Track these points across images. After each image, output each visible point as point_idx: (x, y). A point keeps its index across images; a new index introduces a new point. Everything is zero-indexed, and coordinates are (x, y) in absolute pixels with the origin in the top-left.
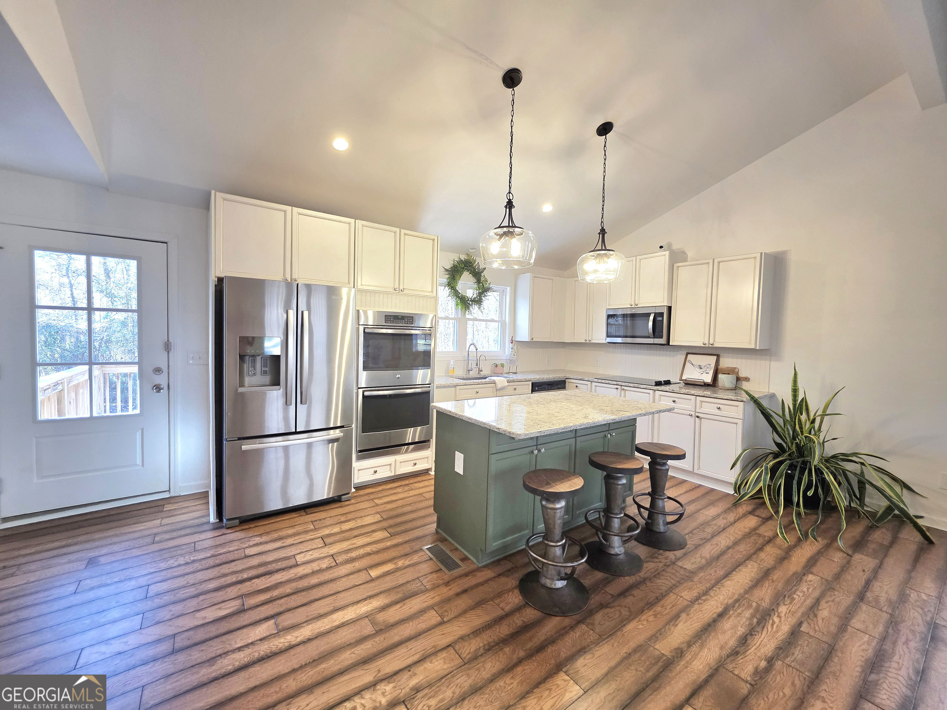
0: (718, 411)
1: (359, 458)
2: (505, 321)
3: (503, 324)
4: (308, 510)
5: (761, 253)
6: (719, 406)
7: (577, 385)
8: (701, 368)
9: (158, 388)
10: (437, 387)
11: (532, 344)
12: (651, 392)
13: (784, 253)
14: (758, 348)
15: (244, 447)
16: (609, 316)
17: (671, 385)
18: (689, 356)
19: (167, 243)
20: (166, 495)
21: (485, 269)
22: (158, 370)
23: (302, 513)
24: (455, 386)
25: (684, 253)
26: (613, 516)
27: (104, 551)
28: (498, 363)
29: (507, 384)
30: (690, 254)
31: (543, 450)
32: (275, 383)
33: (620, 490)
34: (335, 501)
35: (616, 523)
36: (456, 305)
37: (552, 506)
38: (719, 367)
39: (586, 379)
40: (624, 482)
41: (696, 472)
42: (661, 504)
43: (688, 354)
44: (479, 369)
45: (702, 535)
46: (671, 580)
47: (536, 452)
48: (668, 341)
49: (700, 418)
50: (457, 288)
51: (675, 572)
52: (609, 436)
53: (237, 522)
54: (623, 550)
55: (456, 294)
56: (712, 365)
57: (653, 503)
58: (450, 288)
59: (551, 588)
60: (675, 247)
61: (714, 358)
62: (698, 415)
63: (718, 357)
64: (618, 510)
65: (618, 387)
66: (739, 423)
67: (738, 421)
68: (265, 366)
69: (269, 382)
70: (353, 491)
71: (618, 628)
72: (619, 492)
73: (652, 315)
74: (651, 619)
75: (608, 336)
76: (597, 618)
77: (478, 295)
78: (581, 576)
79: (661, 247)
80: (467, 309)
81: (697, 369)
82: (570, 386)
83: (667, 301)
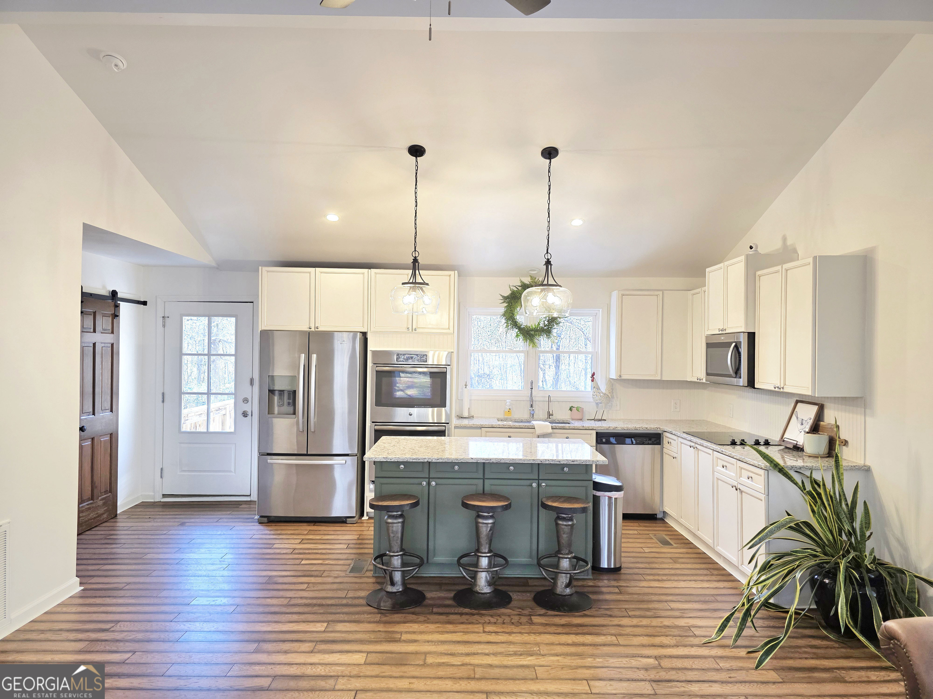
0: (749, 481)
2: (597, 353)
3: (593, 355)
4: (317, 524)
5: (815, 258)
6: (750, 474)
7: (670, 440)
8: (802, 424)
9: (245, 414)
10: (456, 428)
12: (710, 452)
13: (872, 250)
14: (816, 396)
15: (269, 461)
16: (709, 345)
18: (798, 405)
19: (253, 302)
20: (248, 499)
23: (312, 524)
24: (482, 428)
25: (795, 251)
26: (480, 554)
28: (576, 405)
31: (433, 483)
32: (294, 413)
33: (484, 529)
34: (341, 521)
35: (484, 562)
36: (517, 336)
37: (390, 521)
38: (822, 423)
39: (674, 432)
40: (490, 521)
41: (740, 567)
42: (565, 564)
43: (797, 402)
44: (549, 412)
45: (616, 613)
46: (500, 620)
47: (424, 483)
48: (751, 383)
49: (742, 492)
50: (521, 318)
51: (515, 619)
52: (534, 485)
53: (265, 520)
54: (487, 590)
55: (515, 324)
56: (812, 420)
57: (558, 562)
58: (507, 319)
59: (388, 592)
60: (789, 243)
61: (815, 408)
62: (739, 486)
63: (821, 408)
64: (485, 548)
65: (692, 444)
66: (763, 500)
67: (763, 497)
68: (289, 399)
69: (292, 411)
70: (365, 517)
71: (399, 623)
72: (484, 530)
73: (734, 344)
74: (432, 627)
75: (708, 374)
76: (396, 615)
77: (546, 323)
78: (432, 599)
79: (751, 248)
80: (532, 341)
81: (799, 425)
82: (665, 441)
83: (747, 324)
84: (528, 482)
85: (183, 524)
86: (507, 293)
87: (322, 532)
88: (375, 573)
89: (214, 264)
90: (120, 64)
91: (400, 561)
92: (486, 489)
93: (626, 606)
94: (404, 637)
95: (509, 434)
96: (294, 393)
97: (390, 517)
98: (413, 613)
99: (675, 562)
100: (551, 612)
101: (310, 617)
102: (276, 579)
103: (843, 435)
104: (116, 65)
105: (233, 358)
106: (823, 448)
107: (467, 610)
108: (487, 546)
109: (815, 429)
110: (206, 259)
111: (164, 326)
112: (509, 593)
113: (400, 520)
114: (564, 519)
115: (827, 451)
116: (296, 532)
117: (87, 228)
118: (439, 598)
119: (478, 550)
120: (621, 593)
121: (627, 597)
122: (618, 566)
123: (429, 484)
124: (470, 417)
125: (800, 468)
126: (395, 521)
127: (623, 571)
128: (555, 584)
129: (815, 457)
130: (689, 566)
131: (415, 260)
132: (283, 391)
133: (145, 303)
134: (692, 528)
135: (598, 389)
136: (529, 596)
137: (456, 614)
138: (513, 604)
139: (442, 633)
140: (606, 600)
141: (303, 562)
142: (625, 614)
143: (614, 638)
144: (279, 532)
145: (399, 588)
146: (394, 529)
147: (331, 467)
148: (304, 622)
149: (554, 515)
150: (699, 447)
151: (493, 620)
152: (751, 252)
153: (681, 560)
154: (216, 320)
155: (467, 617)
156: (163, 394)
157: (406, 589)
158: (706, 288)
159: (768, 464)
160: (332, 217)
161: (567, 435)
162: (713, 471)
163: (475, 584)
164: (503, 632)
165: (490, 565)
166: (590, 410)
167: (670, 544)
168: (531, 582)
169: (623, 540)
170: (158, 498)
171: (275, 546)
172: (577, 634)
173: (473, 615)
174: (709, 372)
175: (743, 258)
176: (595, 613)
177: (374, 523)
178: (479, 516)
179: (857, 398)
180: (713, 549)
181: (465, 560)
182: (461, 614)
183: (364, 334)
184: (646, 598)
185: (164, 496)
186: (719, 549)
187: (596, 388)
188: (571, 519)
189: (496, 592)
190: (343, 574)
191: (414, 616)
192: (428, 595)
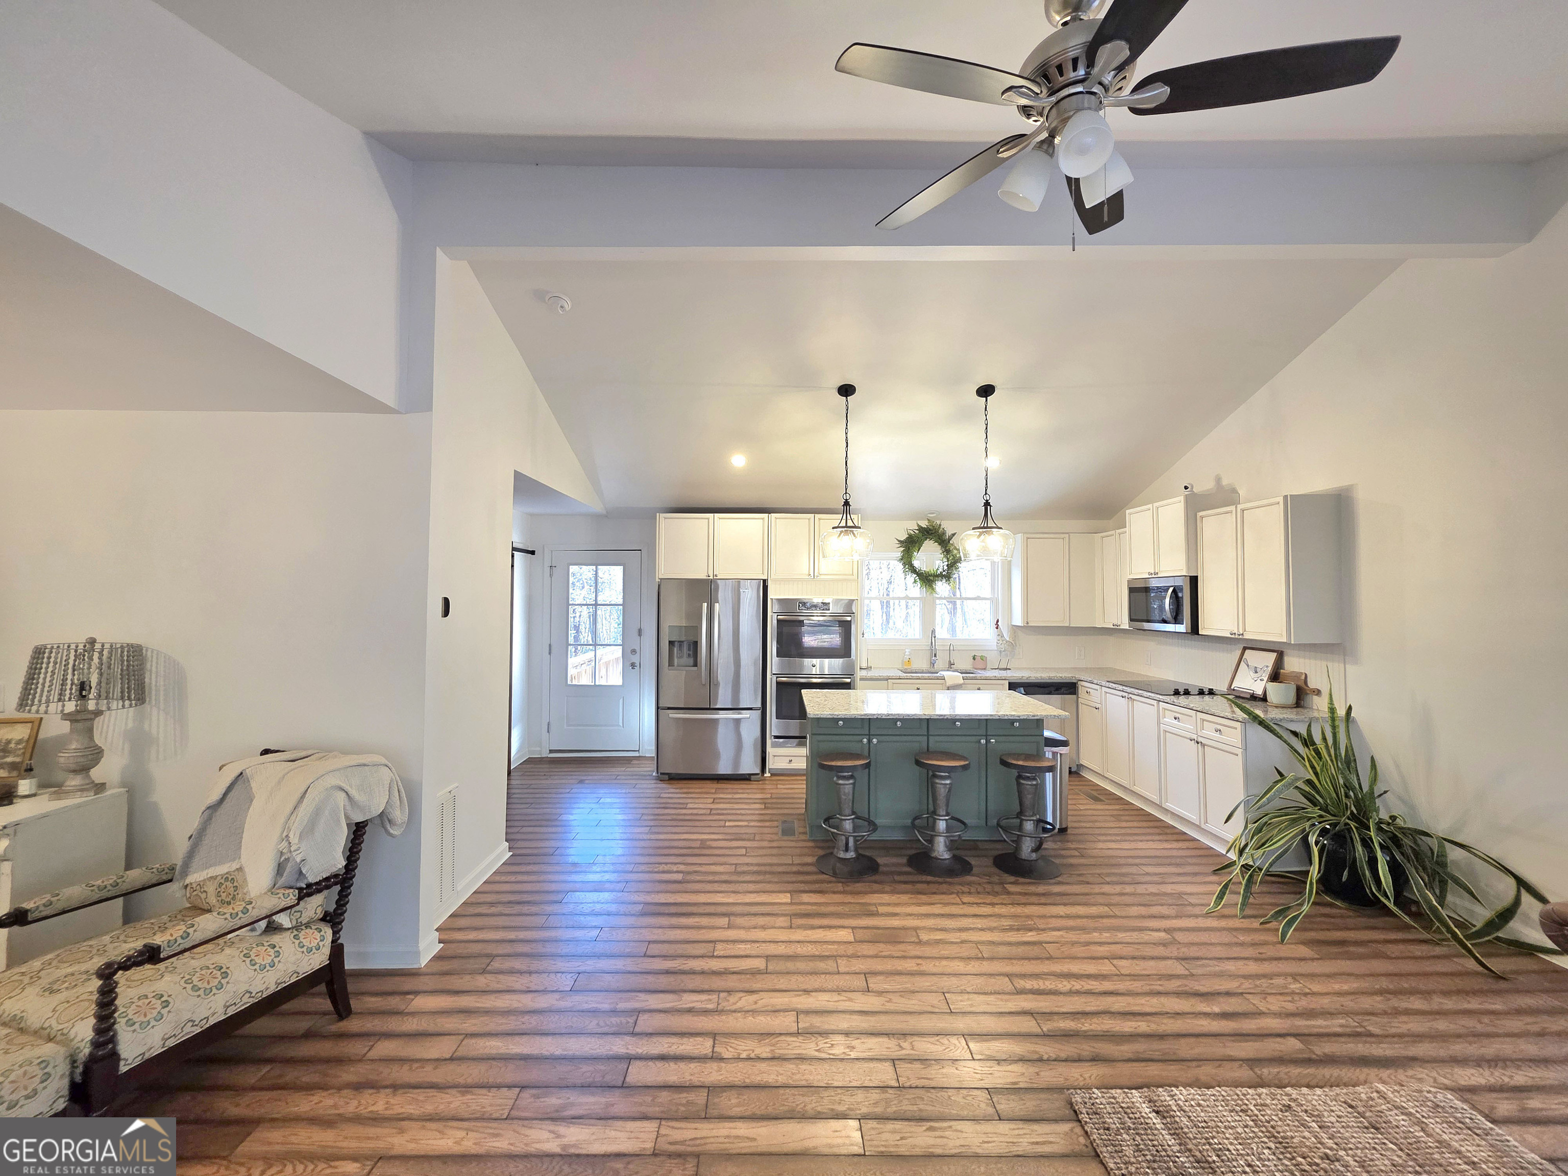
0: (1217, 735)
1: (774, 745)
2: (997, 599)
3: (994, 601)
5: (1286, 497)
6: (1219, 727)
7: (1089, 690)
8: (1256, 672)
9: (633, 665)
10: (861, 679)
11: (1027, 628)
12: (1155, 703)
13: (1349, 489)
15: (670, 715)
16: (1132, 590)
17: (1215, 697)
18: (1247, 652)
19: (641, 551)
20: (636, 754)
21: (954, 535)
22: (634, 651)
23: (715, 782)
24: (887, 680)
25: (1234, 491)
26: (936, 817)
27: (590, 777)
28: (978, 654)
29: (962, 681)
30: (1242, 492)
31: (875, 741)
32: (695, 665)
33: (942, 790)
34: (746, 778)
35: (942, 825)
36: (915, 582)
37: (841, 782)
38: (1282, 671)
39: (1095, 682)
40: (948, 782)
41: (1203, 826)
42: (1029, 826)
43: (1245, 649)
44: (950, 661)
45: (1091, 879)
46: (973, 890)
47: (865, 740)
48: (1195, 629)
49: (1203, 745)
50: (916, 563)
51: (988, 888)
52: (983, 741)
53: (666, 777)
54: (946, 856)
55: (913, 570)
56: (1270, 669)
57: (1021, 825)
58: (904, 564)
59: (840, 858)
60: (1225, 482)
61: (1273, 656)
62: (1200, 739)
63: (1280, 655)
64: (942, 812)
65: (1124, 694)
66: (1240, 755)
67: (1239, 752)
68: (689, 650)
69: (692, 664)
70: (767, 775)
71: (866, 893)
72: (942, 792)
73: (1171, 590)
74: (904, 898)
75: (1131, 620)
76: (858, 885)
77: (946, 568)
78: (886, 865)
79: (1186, 488)
80: (931, 586)
81: (1252, 673)
82: (1081, 691)
83: (1188, 568)
84: (974, 739)
85: (581, 782)
86: (903, 537)
87: (729, 791)
88: (811, 836)
89: (604, 512)
90: (566, 305)
91: (851, 825)
92: (930, 745)
93: (1098, 871)
94: (881, 909)
95: (918, 686)
96: (695, 645)
97: (840, 778)
98: (876, 882)
99: (1120, 821)
100: (1021, 880)
101: (768, 887)
102: (708, 843)
103: (1312, 684)
104: (562, 307)
105: (621, 607)
106: (1291, 698)
107: (929, 878)
108: (944, 808)
109: (1275, 677)
110: (597, 507)
111: (551, 575)
112: (966, 858)
113: (851, 781)
114: (1028, 778)
115: (1295, 701)
116: (703, 790)
117: (519, 477)
118: (894, 865)
119: (934, 812)
120: (1082, 856)
121: (1092, 861)
122: (1064, 826)
123: (869, 741)
124: (868, 668)
125: (1281, 720)
126: (847, 782)
127: (1069, 831)
128: (1018, 848)
129: (1283, 707)
130: (1135, 824)
131: (847, 503)
132: (682, 642)
133: (533, 553)
134: (1125, 783)
135: (1002, 636)
136: (989, 861)
137: (922, 882)
138: (975, 870)
139: (919, 905)
140: (1072, 865)
141: (727, 824)
142: (1100, 880)
143: (1106, 908)
144: (685, 790)
145: (851, 854)
146: (846, 791)
147: (716, 721)
148: (764, 892)
149: (1015, 773)
150: (1133, 697)
151: (966, 889)
152: (1187, 492)
153: (1123, 818)
154: (602, 569)
155: (936, 886)
156: (550, 645)
157: (859, 856)
158: (1127, 529)
159: (1245, 716)
160: (738, 461)
161: (978, 686)
162: (1159, 723)
163: (932, 849)
164: (984, 903)
165: (949, 829)
166: (993, 659)
167: (1101, 800)
168: (979, 844)
169: (1070, 797)
170: (545, 754)
171: (690, 806)
172: (1065, 905)
173: (941, 883)
174: (1133, 617)
175: (1182, 498)
176: (1070, 880)
177: (807, 780)
178: (935, 776)
179: (1333, 645)
180: (1159, 807)
181: (917, 822)
182: (928, 883)
183: (765, 581)
184: (1113, 861)
185: (551, 751)
186: (1169, 805)
187: (1001, 635)
188: (1034, 779)
189: (955, 857)
190: (775, 837)
191: (877, 885)
192: (880, 861)
